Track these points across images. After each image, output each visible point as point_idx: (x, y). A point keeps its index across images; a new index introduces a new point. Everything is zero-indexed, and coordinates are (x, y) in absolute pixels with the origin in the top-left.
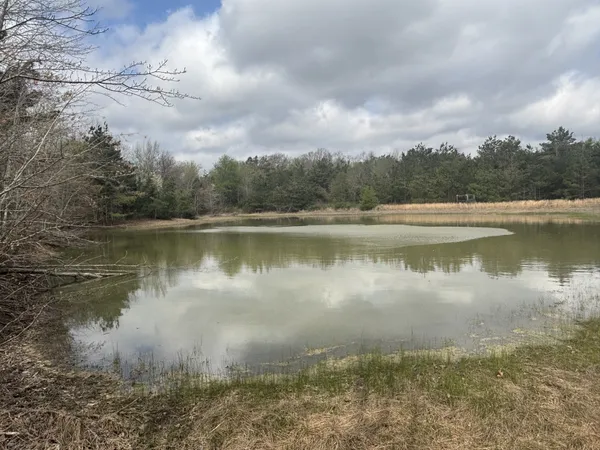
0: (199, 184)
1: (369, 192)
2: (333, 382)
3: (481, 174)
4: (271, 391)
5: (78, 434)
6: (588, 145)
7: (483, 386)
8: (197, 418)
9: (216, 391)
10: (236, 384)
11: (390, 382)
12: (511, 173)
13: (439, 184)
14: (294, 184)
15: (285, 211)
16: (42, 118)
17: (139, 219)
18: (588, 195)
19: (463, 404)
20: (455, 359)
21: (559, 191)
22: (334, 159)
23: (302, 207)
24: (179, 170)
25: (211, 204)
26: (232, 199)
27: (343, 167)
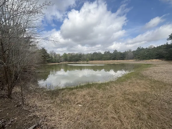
0: (60, 57)
1: (88, 59)
2: (82, 87)
3: (104, 56)
4: (72, 89)
5: (39, 97)
6: (119, 52)
7: (104, 87)
8: (60, 93)
9: (63, 89)
10: (66, 88)
11: (90, 87)
12: (109, 56)
13: (98, 58)
14: (76, 58)
15: (74, 62)
16: (33, 45)
17: (50, 63)
18: (119, 60)
19: (101, 90)
20: (100, 83)
21: (115, 59)
22: (82, 54)
23: (77, 61)
24: (57, 55)
25: (62, 61)
26: (66, 60)
27: (84, 55)
